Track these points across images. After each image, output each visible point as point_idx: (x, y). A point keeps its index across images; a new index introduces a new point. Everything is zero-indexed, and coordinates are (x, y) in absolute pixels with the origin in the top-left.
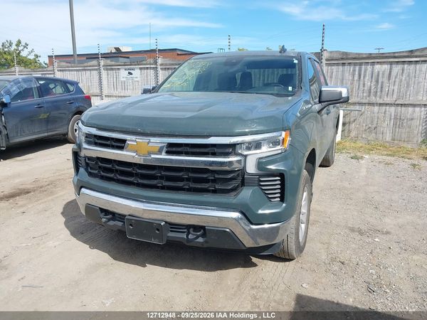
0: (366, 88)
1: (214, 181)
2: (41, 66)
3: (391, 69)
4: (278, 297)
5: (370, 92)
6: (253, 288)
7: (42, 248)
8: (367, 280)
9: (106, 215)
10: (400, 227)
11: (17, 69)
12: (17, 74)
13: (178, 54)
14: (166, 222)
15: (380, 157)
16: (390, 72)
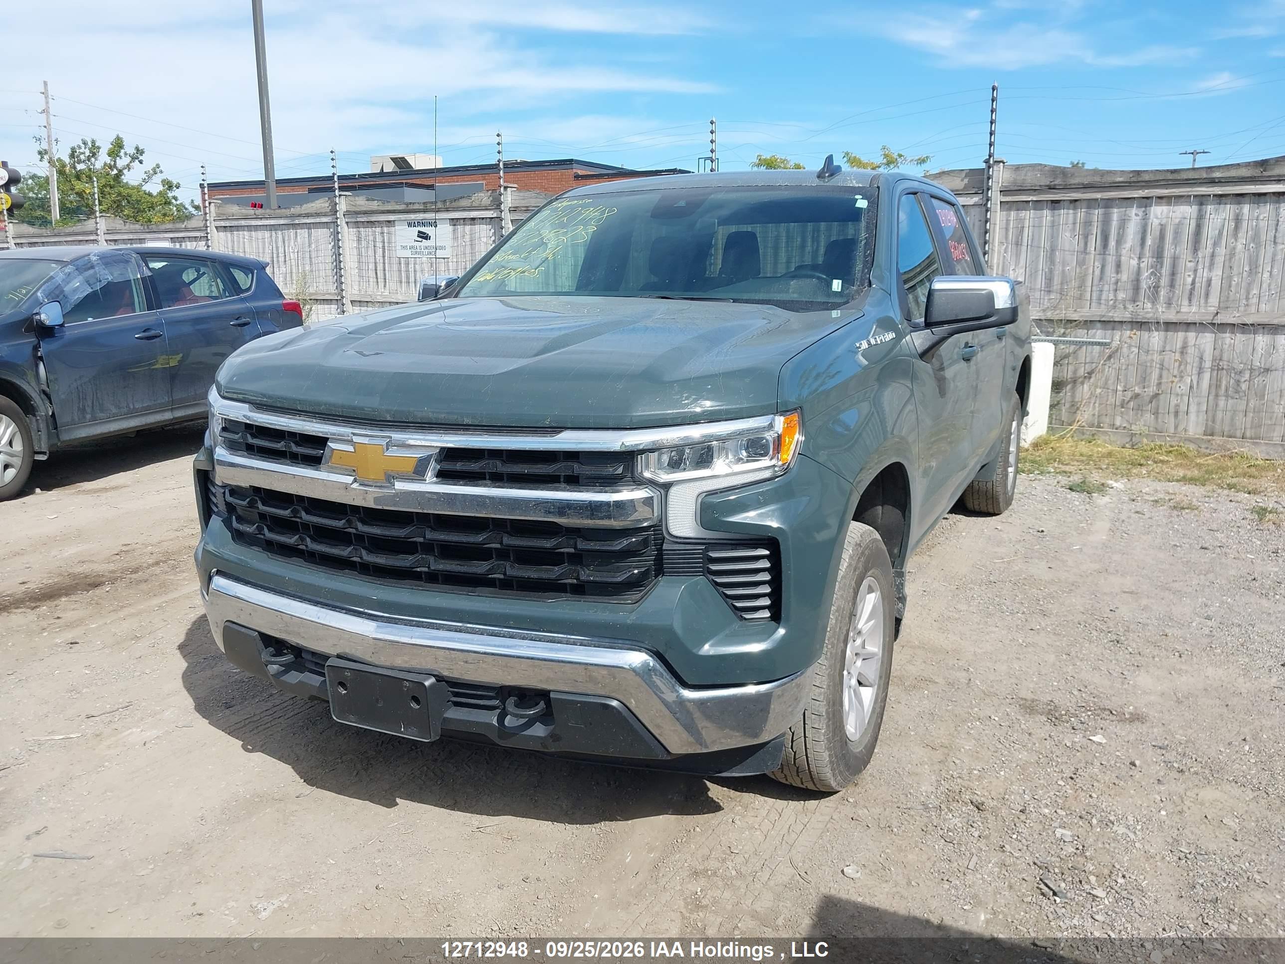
0: (1124, 277)
1: (577, 558)
2: (183, 216)
3: (1200, 217)
4: (764, 904)
5: (1136, 288)
6: (696, 874)
7: (109, 747)
8: (1043, 857)
9: (278, 653)
10: (1179, 702)
11: (102, 224)
12: (102, 238)
13: (577, 177)
14: (440, 678)
15: (1159, 486)
16: (1199, 227)
